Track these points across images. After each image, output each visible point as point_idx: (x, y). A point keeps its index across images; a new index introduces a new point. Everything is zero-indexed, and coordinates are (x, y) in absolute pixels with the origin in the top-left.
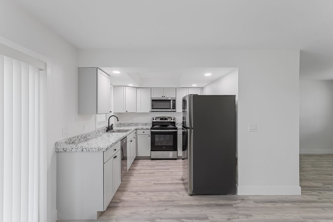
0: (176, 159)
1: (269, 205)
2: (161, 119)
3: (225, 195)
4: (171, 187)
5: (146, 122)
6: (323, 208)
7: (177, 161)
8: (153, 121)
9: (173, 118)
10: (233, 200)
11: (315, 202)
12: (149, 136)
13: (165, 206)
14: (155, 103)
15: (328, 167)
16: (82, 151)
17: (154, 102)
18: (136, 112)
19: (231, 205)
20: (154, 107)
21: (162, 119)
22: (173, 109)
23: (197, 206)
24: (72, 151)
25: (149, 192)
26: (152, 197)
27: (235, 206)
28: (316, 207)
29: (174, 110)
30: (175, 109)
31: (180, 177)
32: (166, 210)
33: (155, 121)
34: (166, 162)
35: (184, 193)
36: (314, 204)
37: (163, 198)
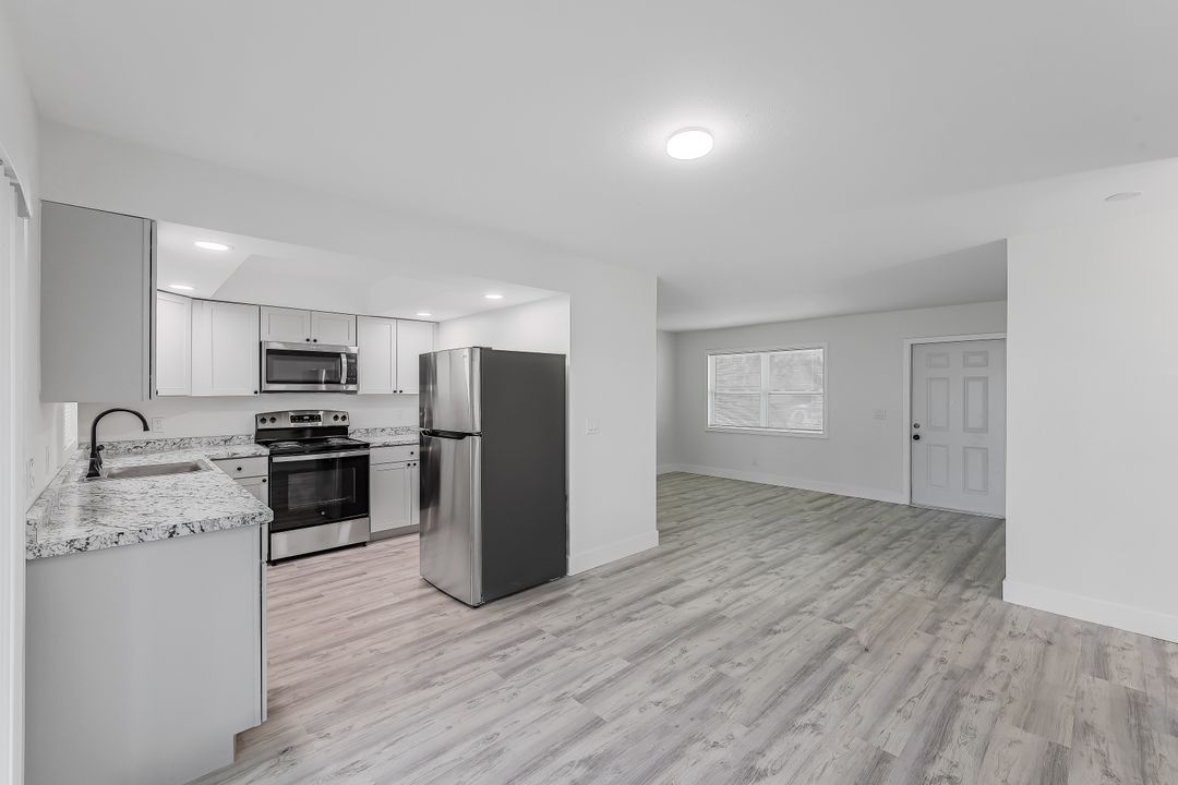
0: (363, 544)
1: (624, 574)
2: (293, 419)
3: (547, 582)
4: (413, 609)
5: (228, 433)
6: (689, 554)
7: (370, 547)
8: (261, 426)
9: (340, 416)
10: (567, 586)
11: (678, 549)
12: (264, 481)
13: (431, 649)
14: (278, 363)
15: (673, 495)
16: (171, 536)
17: (277, 359)
18: (188, 394)
19: (568, 596)
20: (275, 378)
21: (298, 418)
22: (348, 382)
23: (505, 620)
24: (122, 542)
25: (351, 640)
26: (373, 647)
27: (575, 594)
28: (682, 556)
29: (351, 387)
30: (355, 383)
31: (417, 582)
32: (440, 654)
33: (268, 425)
34: (334, 559)
35: (456, 609)
36: (679, 553)
37: (409, 638)
